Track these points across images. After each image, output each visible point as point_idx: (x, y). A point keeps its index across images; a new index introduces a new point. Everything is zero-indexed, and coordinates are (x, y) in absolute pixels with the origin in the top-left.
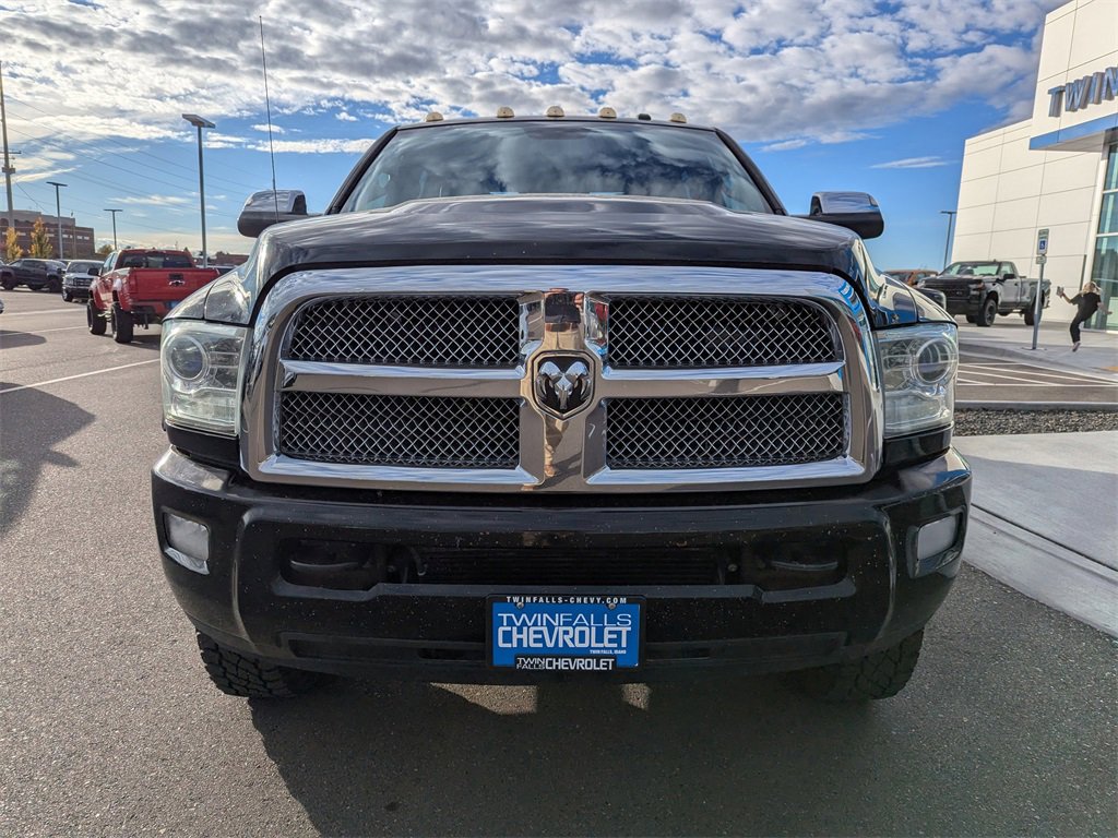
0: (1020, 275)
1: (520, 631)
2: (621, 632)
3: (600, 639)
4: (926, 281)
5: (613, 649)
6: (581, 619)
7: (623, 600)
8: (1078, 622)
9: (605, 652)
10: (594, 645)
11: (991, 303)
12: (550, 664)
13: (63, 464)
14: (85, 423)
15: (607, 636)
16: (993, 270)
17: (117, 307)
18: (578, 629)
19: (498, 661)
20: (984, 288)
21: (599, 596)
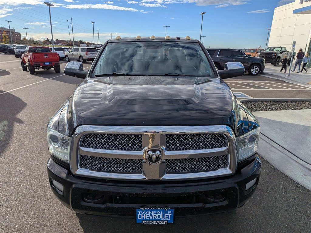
0: (287, 51)
1: (143, 215)
2: (169, 215)
3: (163, 216)
4: (260, 53)
5: (167, 219)
6: (159, 213)
7: (169, 209)
8: (290, 178)
9: (165, 220)
10: (162, 218)
11: (278, 59)
12: (151, 222)
13: (20, 123)
14: (24, 107)
15: (165, 216)
16: (279, 49)
17: (29, 64)
18: (158, 215)
19: (138, 222)
20: (277, 55)
21: (163, 207)
